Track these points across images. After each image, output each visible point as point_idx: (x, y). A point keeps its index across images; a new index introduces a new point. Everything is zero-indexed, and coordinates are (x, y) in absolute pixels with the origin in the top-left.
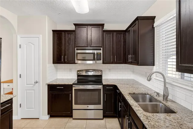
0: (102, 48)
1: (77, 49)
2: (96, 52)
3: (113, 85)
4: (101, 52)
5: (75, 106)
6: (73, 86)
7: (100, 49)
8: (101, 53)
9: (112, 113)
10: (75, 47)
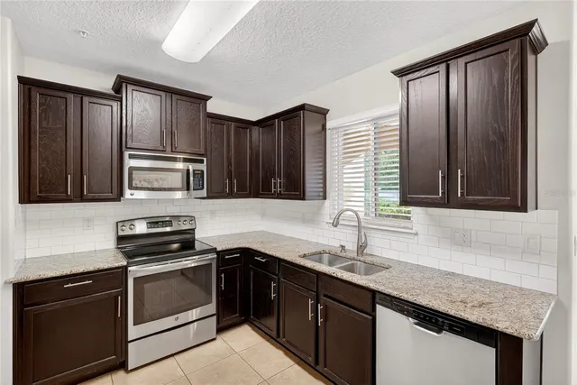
0: (205, 159)
1: (131, 157)
2: (191, 167)
3: (240, 248)
4: (203, 167)
5: (133, 331)
6: (130, 268)
7: (202, 162)
8: (203, 171)
9: (235, 317)
10: (124, 148)
